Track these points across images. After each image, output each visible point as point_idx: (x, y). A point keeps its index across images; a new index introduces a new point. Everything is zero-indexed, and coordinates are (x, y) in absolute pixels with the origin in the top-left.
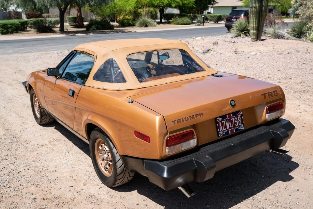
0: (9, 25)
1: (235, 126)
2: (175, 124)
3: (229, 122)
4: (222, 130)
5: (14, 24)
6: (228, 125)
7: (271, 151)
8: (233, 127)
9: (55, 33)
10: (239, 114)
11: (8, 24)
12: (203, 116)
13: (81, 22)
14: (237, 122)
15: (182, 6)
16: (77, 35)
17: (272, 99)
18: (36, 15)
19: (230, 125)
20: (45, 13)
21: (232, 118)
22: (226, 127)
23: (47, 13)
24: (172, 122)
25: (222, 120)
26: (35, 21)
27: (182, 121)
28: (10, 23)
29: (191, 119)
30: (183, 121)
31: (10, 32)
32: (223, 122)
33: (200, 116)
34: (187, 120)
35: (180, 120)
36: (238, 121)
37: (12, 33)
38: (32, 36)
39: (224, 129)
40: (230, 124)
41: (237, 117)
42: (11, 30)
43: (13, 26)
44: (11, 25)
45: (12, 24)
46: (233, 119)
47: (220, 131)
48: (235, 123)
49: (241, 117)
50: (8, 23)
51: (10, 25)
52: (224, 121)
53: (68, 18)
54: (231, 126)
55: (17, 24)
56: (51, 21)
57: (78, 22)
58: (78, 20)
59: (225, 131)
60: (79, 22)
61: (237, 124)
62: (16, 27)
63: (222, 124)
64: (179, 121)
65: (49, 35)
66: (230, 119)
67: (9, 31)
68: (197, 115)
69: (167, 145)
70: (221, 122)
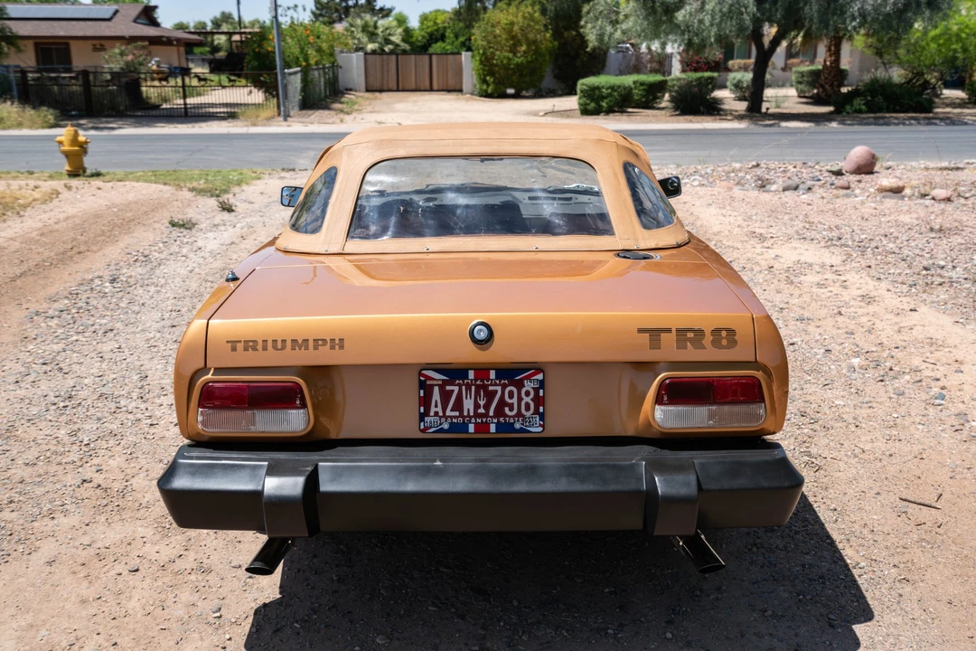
0: (604, 90)
1: (499, 412)
2: (234, 349)
3: (477, 393)
4: (441, 414)
5: (619, 87)
6: (468, 404)
7: (681, 543)
8: (491, 414)
9: (718, 117)
10: (528, 378)
11: (603, 87)
12: (342, 347)
13: (832, 85)
14: (515, 401)
16: (784, 124)
17: (691, 354)
18: (709, 63)
19: (477, 406)
20: (738, 58)
21: (496, 385)
22: (458, 406)
23: (743, 58)
24: (227, 342)
25: (445, 383)
26: (692, 82)
27: (260, 347)
28: (608, 85)
29: (293, 349)
30: (265, 348)
31: (604, 109)
32: (448, 388)
33: (333, 348)
34: (281, 349)
35: (255, 342)
36: (520, 399)
37: (609, 111)
38: (651, 122)
39: (449, 413)
40: (482, 403)
41: (520, 385)
42: (607, 103)
43: (616, 94)
44: (609, 91)
45: (612, 88)
46: (499, 388)
47: (432, 414)
48: (502, 403)
49: (536, 390)
50: (603, 84)
51: (607, 89)
52: (456, 389)
53: (796, 72)
54: (482, 411)
55: (625, 88)
56: (740, 81)
57: (822, 86)
58: (826, 78)
59: (455, 421)
60: (827, 86)
61: (511, 410)
62: (621, 95)
63: (446, 396)
64: (251, 344)
65: (698, 122)
66: (485, 387)
67: (602, 106)
68: (320, 342)
70: (442, 388)
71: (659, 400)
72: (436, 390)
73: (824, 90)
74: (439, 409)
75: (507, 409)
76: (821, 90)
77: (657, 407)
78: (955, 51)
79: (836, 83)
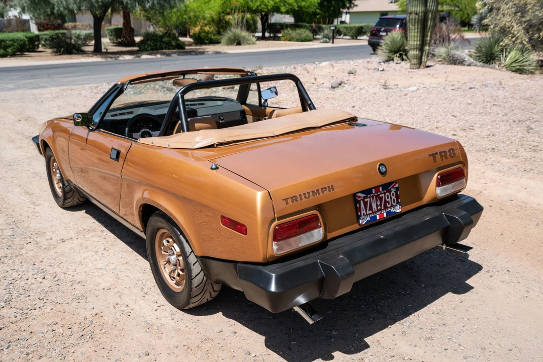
0: (8, 42)
1: (386, 207)
2: (287, 203)
3: (376, 200)
4: (365, 214)
5: (17, 40)
6: (374, 206)
7: (444, 247)
8: (383, 208)
9: (85, 55)
10: (393, 187)
11: (6, 40)
12: (333, 190)
13: (129, 36)
14: (389, 199)
15: (298, 10)
16: (121, 58)
17: (446, 162)
18: (54, 25)
19: (377, 206)
20: (69, 22)
21: (382, 194)
22: (371, 209)
23: (73, 22)
24: (283, 200)
25: (365, 198)
26: (52, 36)
27: (299, 199)
28: (10, 39)
29: (314, 196)
30: (301, 199)
31: (10, 53)
32: (366, 200)
33: (330, 191)
34: (309, 198)
35: (296, 196)
36: (391, 198)
37: (13, 55)
39: (368, 212)
40: (379, 204)
41: (390, 192)
42: (11, 50)
43: (16, 44)
44: (11, 42)
45: (13, 40)
46: (383, 195)
47: (362, 215)
48: (386, 202)
49: (396, 192)
50: (6, 38)
52: (368, 199)
53: (107, 30)
54: (379, 208)
55: (21, 40)
56: (79, 35)
57: (125, 37)
58: (126, 33)
59: (371, 216)
60: (127, 37)
61: (389, 204)
62: (20, 45)
63: (366, 204)
64: (294, 198)
66: (378, 196)
67: (8, 52)
68: (324, 189)
69: (275, 239)
70: (363, 200)
71: (438, 185)
72: (362, 201)
73: (126, 39)
74: (364, 212)
75: (387, 204)
76: (124, 39)
77: (437, 188)
78: (185, 18)
79: (131, 35)
